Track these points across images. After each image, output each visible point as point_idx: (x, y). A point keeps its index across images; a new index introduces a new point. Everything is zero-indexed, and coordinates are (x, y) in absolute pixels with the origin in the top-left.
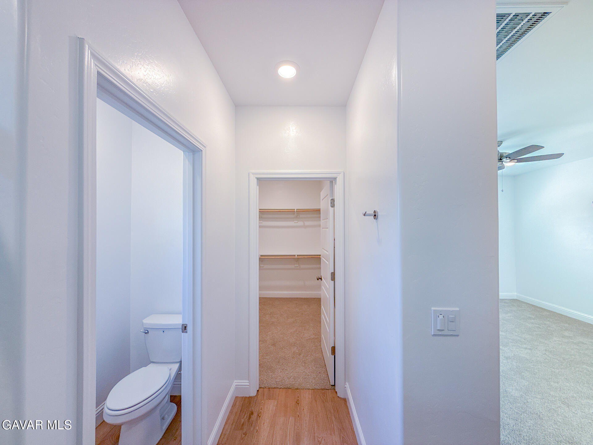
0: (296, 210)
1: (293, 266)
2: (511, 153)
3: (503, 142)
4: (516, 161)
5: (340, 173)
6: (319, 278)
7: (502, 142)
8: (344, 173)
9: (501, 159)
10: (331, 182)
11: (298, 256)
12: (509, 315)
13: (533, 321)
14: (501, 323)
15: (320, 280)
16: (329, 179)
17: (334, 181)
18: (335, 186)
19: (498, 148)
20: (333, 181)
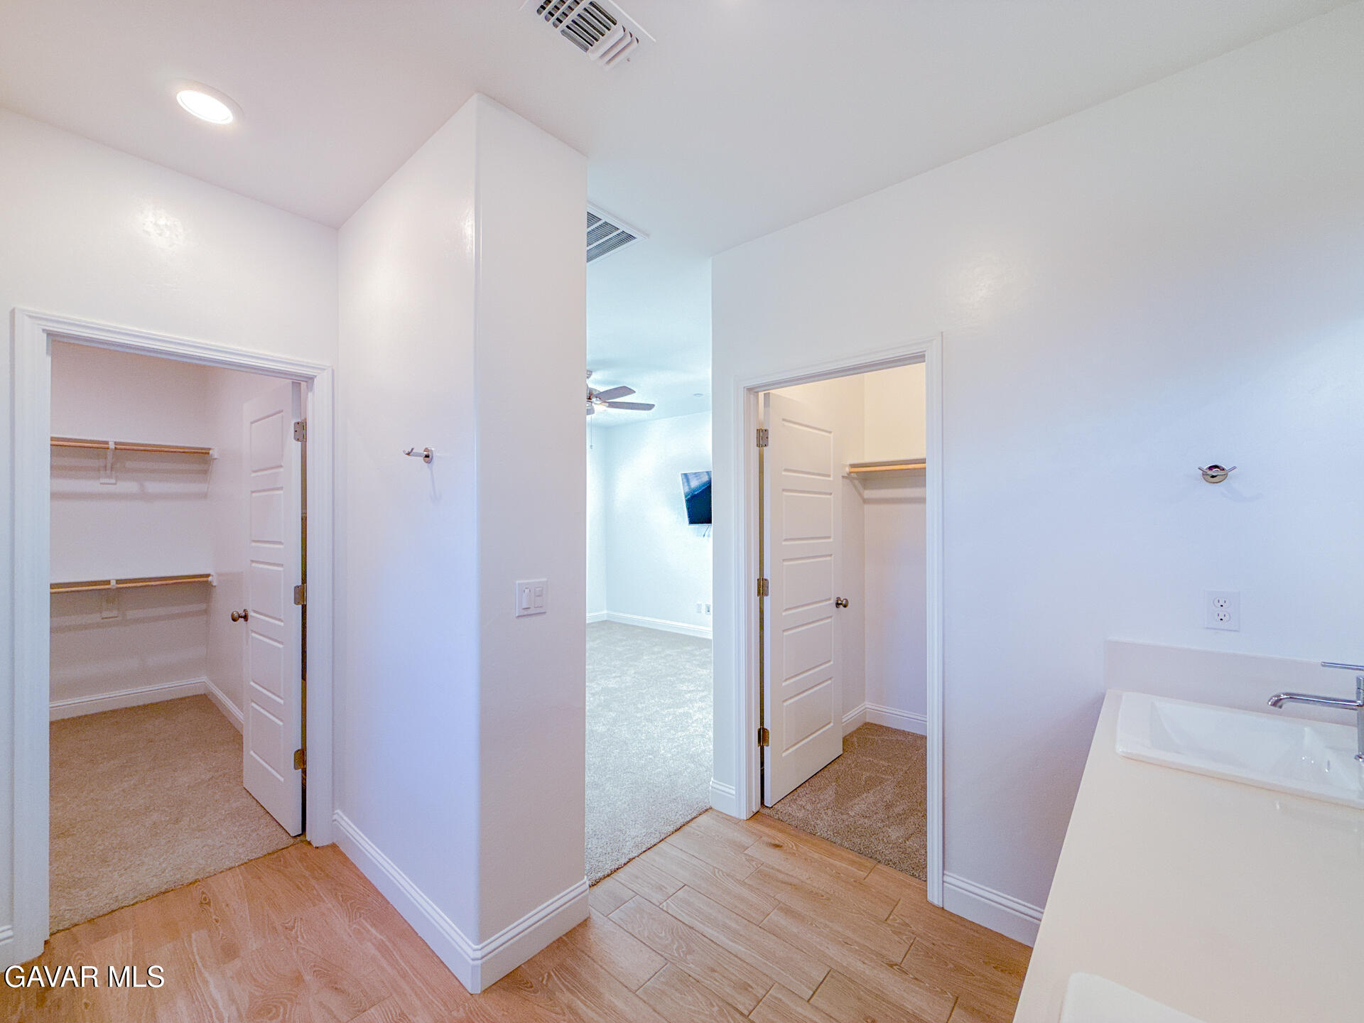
0: (112, 446)
1: (95, 618)
2: (602, 391)
3: (593, 373)
4: (607, 404)
5: (324, 369)
6: (240, 617)
7: (591, 372)
8: (333, 371)
9: (590, 399)
10: (296, 385)
11: (118, 582)
12: (598, 641)
13: (624, 643)
14: (587, 654)
15: (241, 620)
16: (293, 377)
17: (303, 384)
18: (310, 394)
19: (588, 381)
20: (300, 384)
